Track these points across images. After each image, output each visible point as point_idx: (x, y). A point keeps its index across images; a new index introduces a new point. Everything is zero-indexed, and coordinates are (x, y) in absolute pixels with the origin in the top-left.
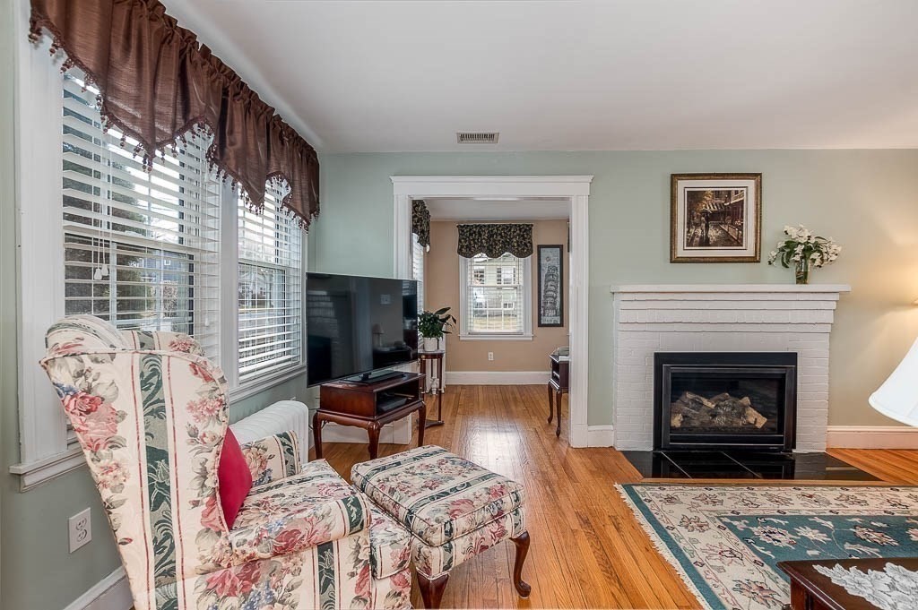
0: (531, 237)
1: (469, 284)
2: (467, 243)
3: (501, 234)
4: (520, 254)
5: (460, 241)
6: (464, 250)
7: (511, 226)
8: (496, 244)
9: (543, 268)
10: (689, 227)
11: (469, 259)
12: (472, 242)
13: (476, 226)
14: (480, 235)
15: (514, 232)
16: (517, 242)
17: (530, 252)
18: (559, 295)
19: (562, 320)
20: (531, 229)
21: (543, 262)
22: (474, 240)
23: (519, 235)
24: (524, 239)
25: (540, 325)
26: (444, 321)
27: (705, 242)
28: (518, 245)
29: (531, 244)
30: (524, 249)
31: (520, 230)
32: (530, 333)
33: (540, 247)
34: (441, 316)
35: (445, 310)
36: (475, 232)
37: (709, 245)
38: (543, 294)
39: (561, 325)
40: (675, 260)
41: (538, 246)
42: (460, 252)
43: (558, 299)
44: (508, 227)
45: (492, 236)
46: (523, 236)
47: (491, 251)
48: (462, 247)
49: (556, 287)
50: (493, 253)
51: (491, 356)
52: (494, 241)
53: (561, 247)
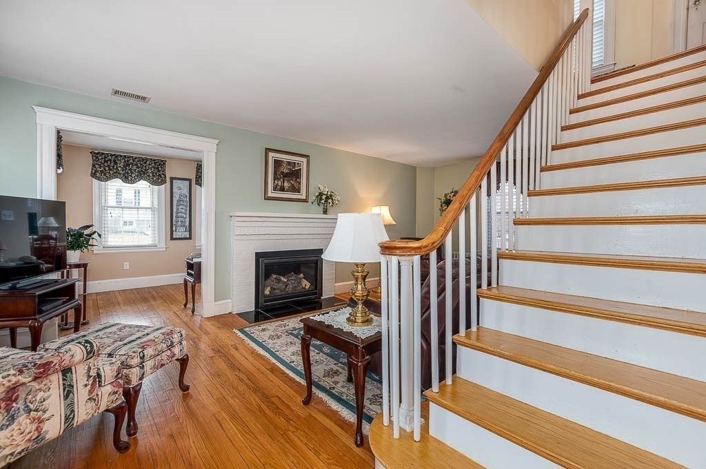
0: (165, 170)
1: (103, 204)
2: (102, 168)
3: (136, 165)
4: (154, 183)
5: (94, 166)
6: (98, 174)
7: (147, 159)
8: (132, 173)
9: (174, 194)
10: (274, 180)
11: (103, 183)
12: (107, 168)
13: (112, 155)
14: (116, 163)
15: (149, 164)
16: (152, 173)
17: (163, 182)
18: (188, 216)
19: (190, 235)
20: (164, 164)
21: (175, 190)
22: (109, 166)
23: (153, 167)
24: (159, 171)
25: (172, 239)
26: (90, 235)
27: (282, 189)
28: (153, 176)
29: (165, 176)
30: (158, 179)
31: (155, 163)
32: (164, 246)
33: (172, 179)
34: (86, 232)
35: (88, 227)
36: (110, 160)
37: (284, 191)
38: (174, 215)
39: (190, 238)
40: (267, 198)
41: (171, 178)
42: (93, 175)
43: (188, 219)
44: (144, 160)
45: (128, 165)
46: (158, 168)
47: (127, 178)
48: (96, 171)
49: (186, 210)
51: (127, 265)
52: (130, 170)
53: (190, 180)
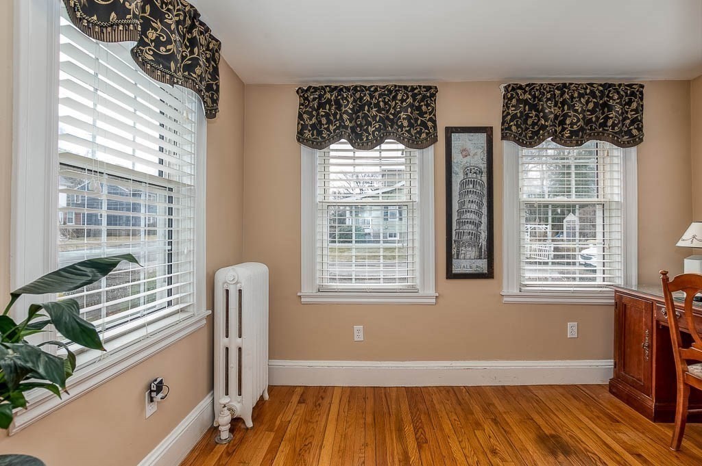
0: (434, 109)
1: (319, 199)
2: (314, 120)
3: (377, 105)
4: (415, 142)
5: (300, 117)
6: (307, 134)
7: (398, 89)
8: (369, 124)
9: (455, 168)
11: (318, 153)
12: (324, 121)
13: (333, 89)
14: (339, 106)
15: (402, 101)
16: (409, 118)
17: (432, 139)
18: (484, 219)
19: (490, 265)
20: (433, 95)
21: (457, 157)
22: (327, 115)
23: (411, 105)
24: (422, 114)
25: (450, 275)
28: (411, 125)
29: (434, 122)
30: (420, 133)
31: (414, 96)
32: (431, 291)
33: (450, 131)
36: (329, 101)
38: (455, 217)
39: (489, 275)
41: (447, 129)
42: (300, 136)
43: (484, 227)
44: (391, 92)
45: (361, 108)
46: (419, 109)
47: (359, 136)
48: (305, 127)
49: (480, 205)
50: (361, 140)
51: (359, 333)
52: (366, 117)
53: (488, 131)
